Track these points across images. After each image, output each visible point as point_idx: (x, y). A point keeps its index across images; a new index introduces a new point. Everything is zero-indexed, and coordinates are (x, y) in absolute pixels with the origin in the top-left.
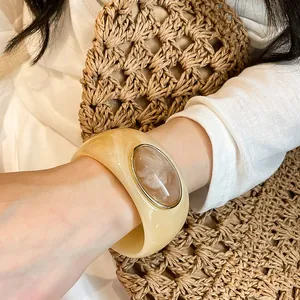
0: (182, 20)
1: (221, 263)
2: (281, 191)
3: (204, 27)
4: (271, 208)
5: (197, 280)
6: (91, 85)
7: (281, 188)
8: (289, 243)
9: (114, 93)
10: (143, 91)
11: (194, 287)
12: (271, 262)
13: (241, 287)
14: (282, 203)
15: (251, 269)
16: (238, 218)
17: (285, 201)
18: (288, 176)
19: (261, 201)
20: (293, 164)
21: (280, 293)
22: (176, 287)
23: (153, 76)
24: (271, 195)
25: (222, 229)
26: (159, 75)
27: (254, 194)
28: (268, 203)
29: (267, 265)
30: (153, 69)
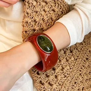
0: (51, 5)
1: (63, 81)
2: (83, 58)
3: (58, 8)
4: (80, 63)
5: (58, 86)
6: (25, 25)
7: (83, 57)
8: (84, 74)
9: (32, 28)
10: (42, 27)
11: (57, 88)
12: (77, 80)
13: (69, 88)
14: (84, 62)
15: (72, 82)
16: (70, 67)
17: (85, 61)
18: (86, 53)
19: (77, 62)
20: (88, 50)
21: (79, 89)
22: (52, 88)
23: (44, 22)
24: (80, 60)
25: (64, 71)
26: (46, 22)
27: (75, 59)
28: (80, 62)
29: (76, 81)
30: (44, 20)
